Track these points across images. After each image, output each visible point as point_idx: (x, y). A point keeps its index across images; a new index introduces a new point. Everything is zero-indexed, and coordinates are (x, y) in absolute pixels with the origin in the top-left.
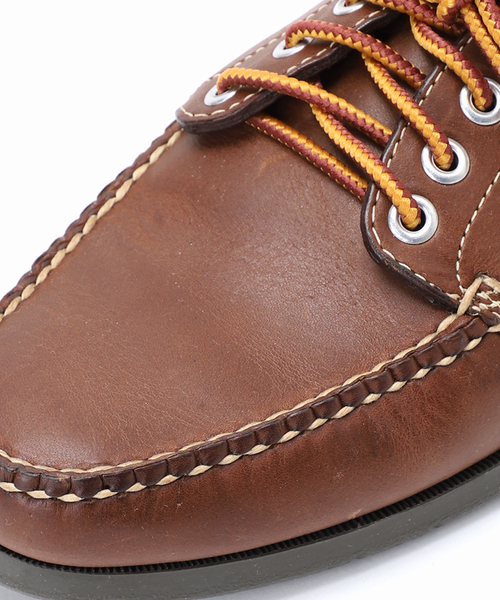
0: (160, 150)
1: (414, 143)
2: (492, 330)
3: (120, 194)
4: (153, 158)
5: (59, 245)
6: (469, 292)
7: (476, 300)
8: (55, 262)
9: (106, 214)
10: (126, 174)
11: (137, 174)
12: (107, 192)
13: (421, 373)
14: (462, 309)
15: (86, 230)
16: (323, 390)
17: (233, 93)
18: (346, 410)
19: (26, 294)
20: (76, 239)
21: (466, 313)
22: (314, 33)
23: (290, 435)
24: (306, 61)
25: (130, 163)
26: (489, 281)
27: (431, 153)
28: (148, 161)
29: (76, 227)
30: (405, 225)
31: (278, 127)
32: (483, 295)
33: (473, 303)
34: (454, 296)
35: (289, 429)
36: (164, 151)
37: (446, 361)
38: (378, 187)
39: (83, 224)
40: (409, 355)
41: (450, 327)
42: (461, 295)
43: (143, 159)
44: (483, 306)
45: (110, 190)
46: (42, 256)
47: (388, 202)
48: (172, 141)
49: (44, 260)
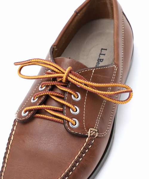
0: (15, 127)
1: (68, 109)
2: (95, 137)
3: (12, 138)
4: (15, 129)
5: (6, 153)
6: (89, 132)
7: (91, 133)
8: (7, 157)
9: (11, 144)
10: (11, 134)
11: (13, 133)
12: (9, 139)
13: (87, 151)
14: (89, 136)
15: (9, 148)
16: (72, 162)
17: (28, 112)
18: (78, 164)
19: (5, 166)
20: (9, 151)
21: (90, 136)
22: (38, 95)
23: (71, 173)
24: (40, 102)
25: (11, 132)
26: (91, 129)
27: (72, 110)
28: (14, 130)
29: (7, 148)
30: (73, 125)
31: (40, 115)
32: (91, 132)
33: (90, 134)
34: (87, 134)
35: (70, 172)
36: (16, 127)
37: (90, 146)
38: (65, 120)
39: (9, 147)
40: (84, 148)
41: (88, 140)
42: (88, 133)
43: (13, 130)
44: (92, 134)
45: (10, 139)
46: (4, 157)
47: (68, 122)
48: (16, 124)
49: (5, 158)
